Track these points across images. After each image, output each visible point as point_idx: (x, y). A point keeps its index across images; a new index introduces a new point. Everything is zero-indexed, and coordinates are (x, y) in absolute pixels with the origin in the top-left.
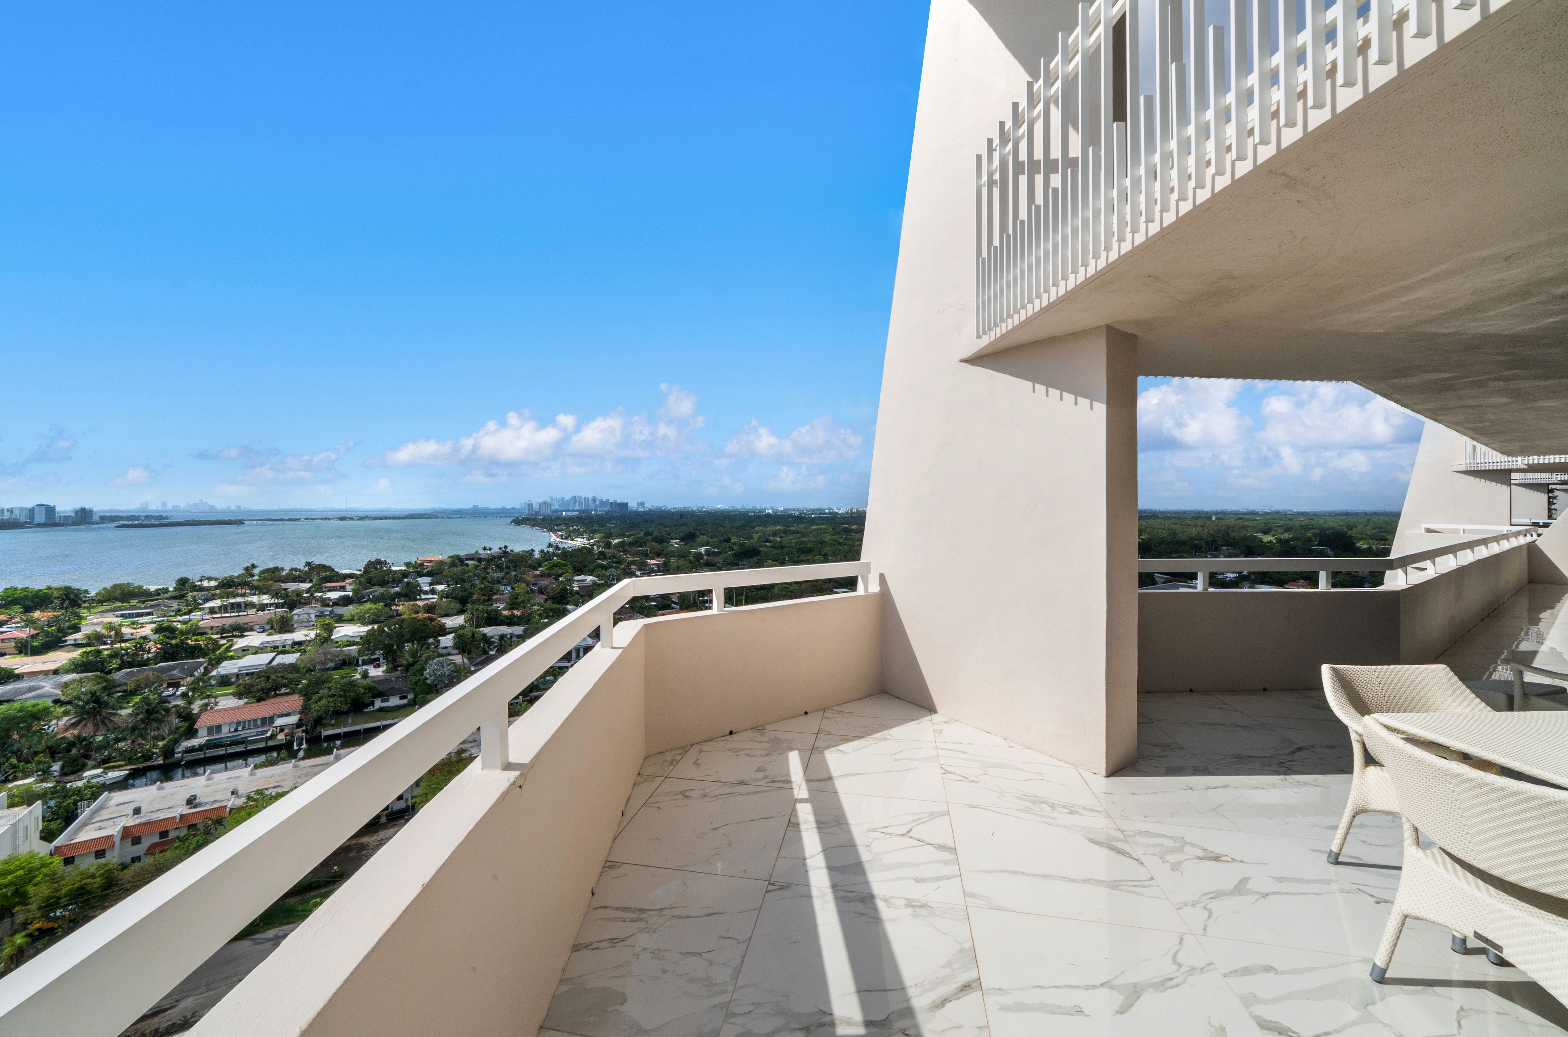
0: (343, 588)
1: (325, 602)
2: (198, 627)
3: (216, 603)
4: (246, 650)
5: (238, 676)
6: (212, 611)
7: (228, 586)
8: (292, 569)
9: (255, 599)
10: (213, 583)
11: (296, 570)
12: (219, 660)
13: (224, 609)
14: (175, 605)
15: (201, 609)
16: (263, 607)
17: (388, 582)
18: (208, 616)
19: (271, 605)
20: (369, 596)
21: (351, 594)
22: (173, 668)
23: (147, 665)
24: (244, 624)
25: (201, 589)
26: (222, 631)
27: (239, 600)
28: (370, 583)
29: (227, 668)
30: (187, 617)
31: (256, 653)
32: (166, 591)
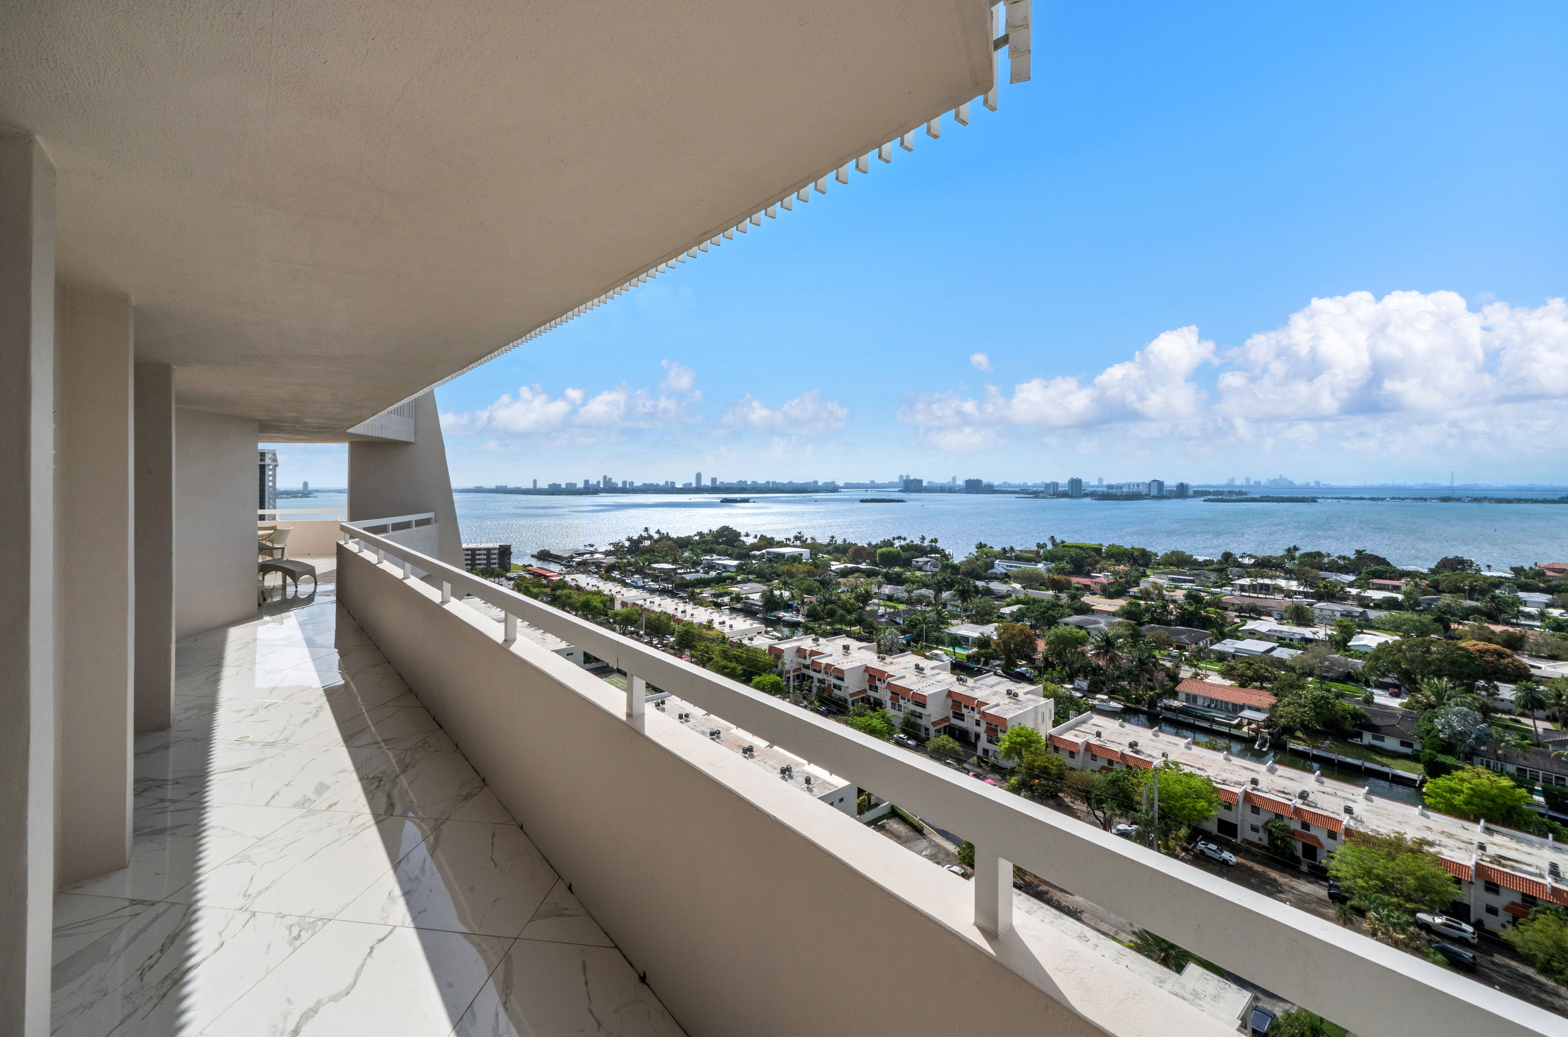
0: (1396, 589)
1: (1363, 602)
2: (1221, 602)
3: (1246, 581)
4: (1253, 634)
5: (1234, 656)
6: (1242, 588)
7: (1265, 565)
8: (1340, 557)
9: (1282, 583)
10: (1252, 561)
11: (1344, 558)
12: (1222, 636)
13: (1253, 588)
14: (1213, 577)
15: (1233, 585)
16: (1289, 594)
17: (1463, 591)
18: (1237, 593)
19: (1300, 593)
20: (1429, 604)
21: (1400, 597)
22: (1182, 633)
23: (1169, 625)
24: (1263, 607)
25: (1240, 565)
26: (1240, 610)
27: (1267, 581)
28: (1436, 588)
29: (1228, 646)
30: (1218, 590)
31: (1260, 639)
32: (1211, 562)
